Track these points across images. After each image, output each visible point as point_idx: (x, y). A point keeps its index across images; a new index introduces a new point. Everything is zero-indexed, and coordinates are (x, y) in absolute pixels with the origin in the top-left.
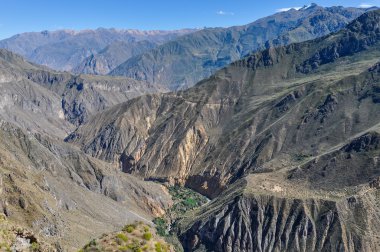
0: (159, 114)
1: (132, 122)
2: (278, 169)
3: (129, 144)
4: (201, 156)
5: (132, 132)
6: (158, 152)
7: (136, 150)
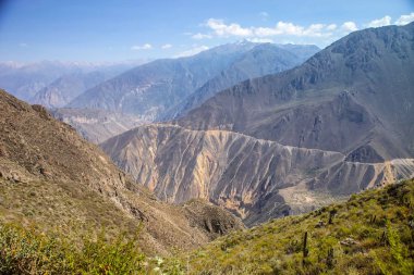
0: (160, 144)
1: (136, 154)
2: (297, 183)
3: (140, 175)
4: (216, 179)
5: (140, 163)
6: (172, 179)
7: (148, 180)
